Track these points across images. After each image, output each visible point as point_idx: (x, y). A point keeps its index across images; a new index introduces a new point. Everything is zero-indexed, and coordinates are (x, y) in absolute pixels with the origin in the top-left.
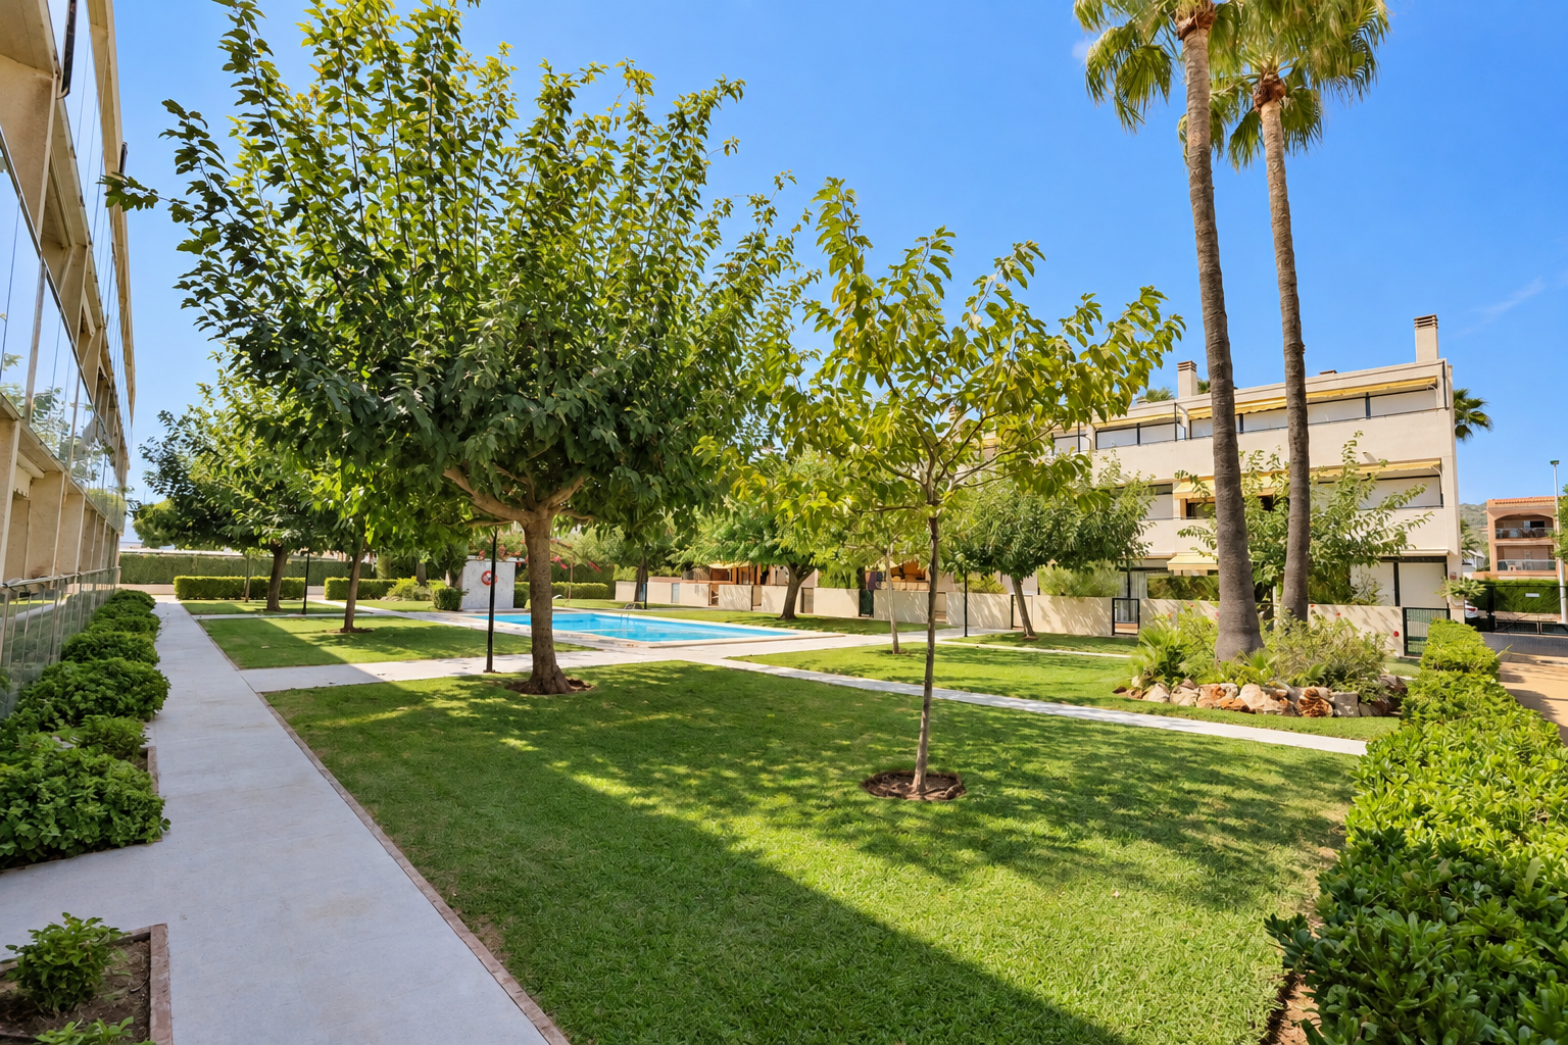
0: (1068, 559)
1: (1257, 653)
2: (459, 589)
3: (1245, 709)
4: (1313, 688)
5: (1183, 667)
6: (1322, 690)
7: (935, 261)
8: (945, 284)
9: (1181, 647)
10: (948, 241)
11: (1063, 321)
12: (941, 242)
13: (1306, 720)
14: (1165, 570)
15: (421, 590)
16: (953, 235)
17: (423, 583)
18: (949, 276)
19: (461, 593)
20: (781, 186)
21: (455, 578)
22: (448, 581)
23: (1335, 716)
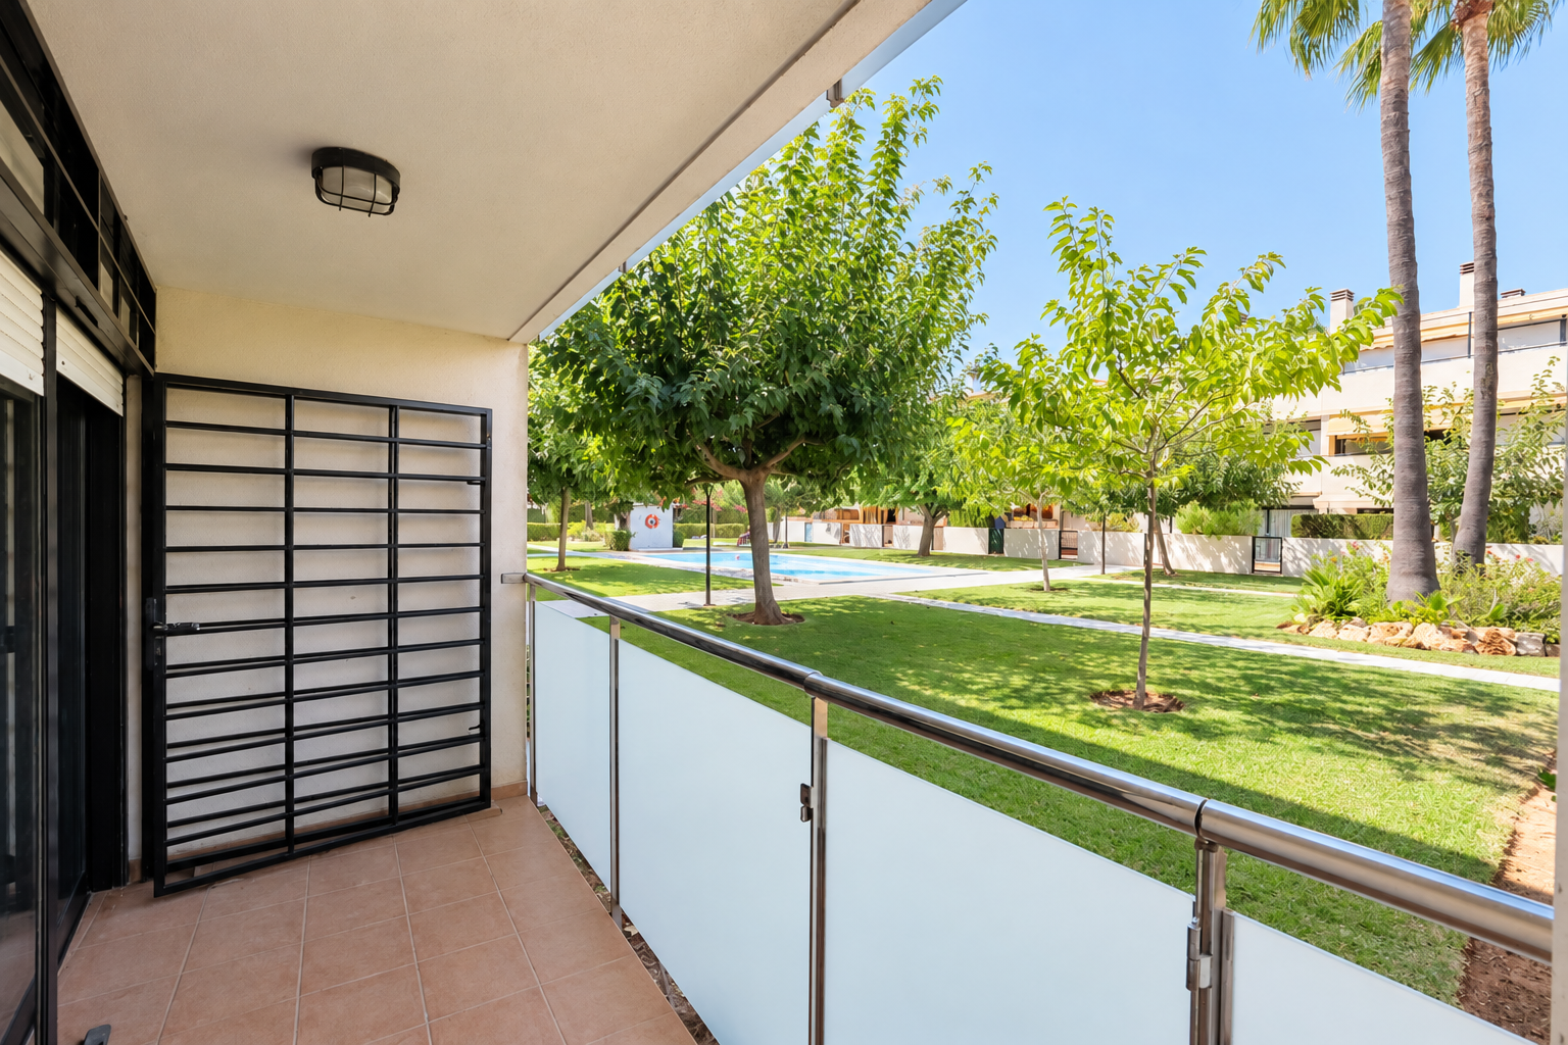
0: (1208, 500)
1: (1434, 595)
2: (628, 532)
3: (1419, 646)
4: (1493, 628)
5: (1353, 606)
6: (1505, 631)
7: (1181, 272)
8: (1189, 292)
9: (1350, 587)
10: (1198, 258)
11: (1285, 311)
12: (1191, 259)
13: (1485, 657)
14: (1311, 507)
15: (589, 533)
16: (1203, 252)
17: (589, 525)
18: (1194, 285)
19: (629, 536)
20: (979, 177)
21: (623, 522)
22: (617, 524)
23: (1518, 654)
